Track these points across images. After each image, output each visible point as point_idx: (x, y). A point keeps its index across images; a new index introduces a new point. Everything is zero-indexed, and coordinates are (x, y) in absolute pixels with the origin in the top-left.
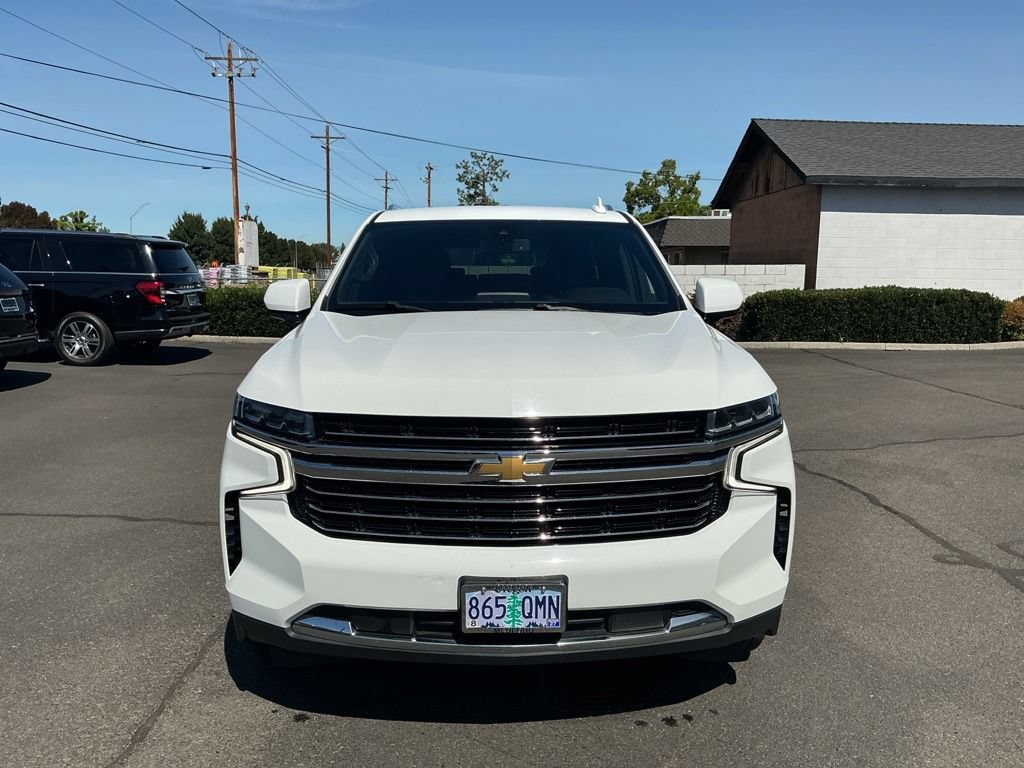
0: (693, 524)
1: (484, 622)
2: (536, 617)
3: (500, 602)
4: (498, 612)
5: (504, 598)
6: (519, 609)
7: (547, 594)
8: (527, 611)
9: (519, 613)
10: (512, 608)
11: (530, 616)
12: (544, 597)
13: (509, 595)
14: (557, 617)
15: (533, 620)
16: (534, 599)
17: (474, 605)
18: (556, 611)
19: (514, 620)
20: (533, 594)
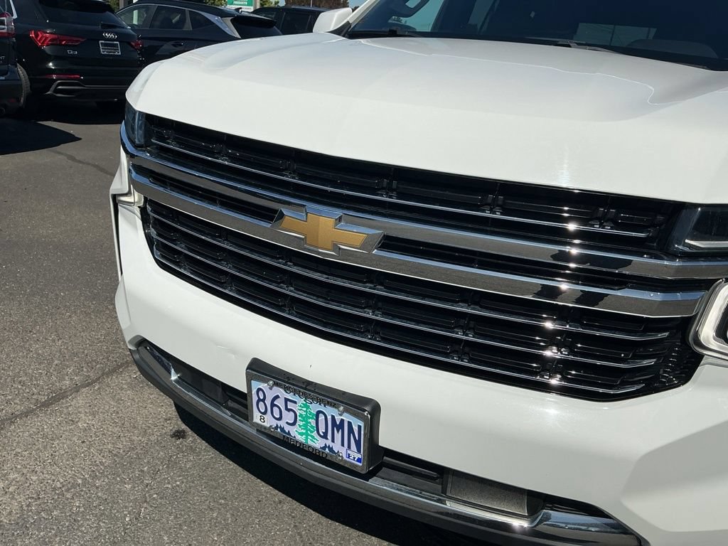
0: (611, 387)
1: (274, 423)
2: (333, 441)
3: (290, 405)
4: (288, 417)
5: (295, 402)
6: (313, 422)
7: (347, 418)
8: (322, 430)
9: (312, 427)
10: (305, 419)
11: (325, 436)
12: (342, 421)
13: (301, 401)
14: (359, 451)
15: (329, 442)
16: (329, 418)
17: (262, 398)
18: (358, 443)
19: (307, 435)
20: (330, 411)
